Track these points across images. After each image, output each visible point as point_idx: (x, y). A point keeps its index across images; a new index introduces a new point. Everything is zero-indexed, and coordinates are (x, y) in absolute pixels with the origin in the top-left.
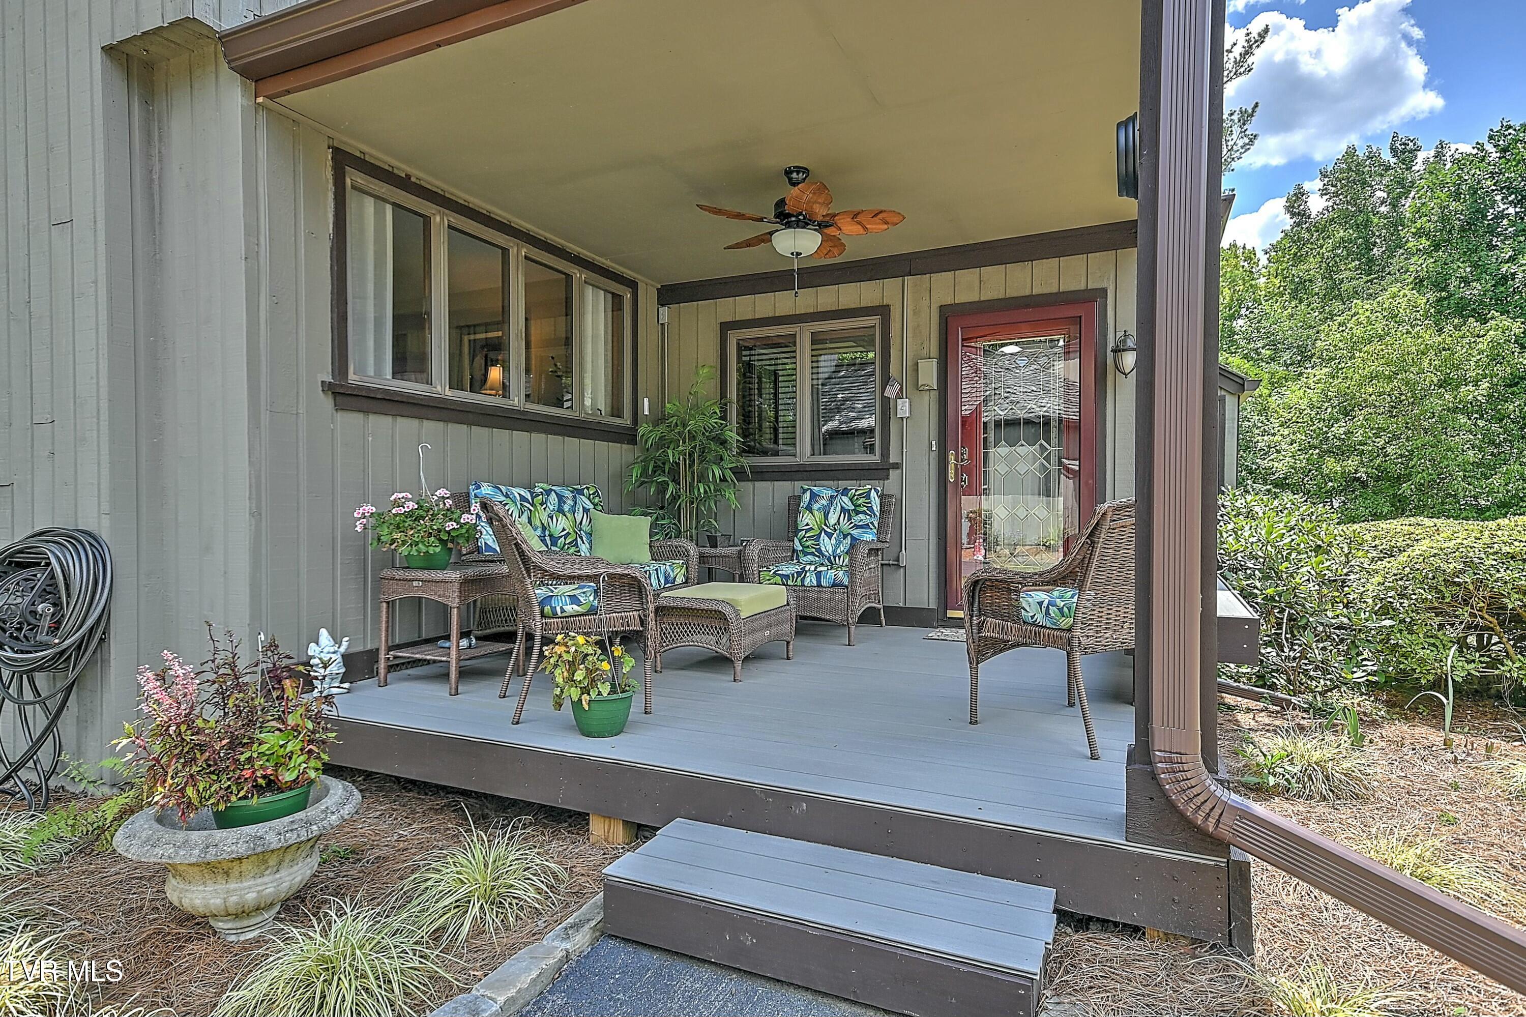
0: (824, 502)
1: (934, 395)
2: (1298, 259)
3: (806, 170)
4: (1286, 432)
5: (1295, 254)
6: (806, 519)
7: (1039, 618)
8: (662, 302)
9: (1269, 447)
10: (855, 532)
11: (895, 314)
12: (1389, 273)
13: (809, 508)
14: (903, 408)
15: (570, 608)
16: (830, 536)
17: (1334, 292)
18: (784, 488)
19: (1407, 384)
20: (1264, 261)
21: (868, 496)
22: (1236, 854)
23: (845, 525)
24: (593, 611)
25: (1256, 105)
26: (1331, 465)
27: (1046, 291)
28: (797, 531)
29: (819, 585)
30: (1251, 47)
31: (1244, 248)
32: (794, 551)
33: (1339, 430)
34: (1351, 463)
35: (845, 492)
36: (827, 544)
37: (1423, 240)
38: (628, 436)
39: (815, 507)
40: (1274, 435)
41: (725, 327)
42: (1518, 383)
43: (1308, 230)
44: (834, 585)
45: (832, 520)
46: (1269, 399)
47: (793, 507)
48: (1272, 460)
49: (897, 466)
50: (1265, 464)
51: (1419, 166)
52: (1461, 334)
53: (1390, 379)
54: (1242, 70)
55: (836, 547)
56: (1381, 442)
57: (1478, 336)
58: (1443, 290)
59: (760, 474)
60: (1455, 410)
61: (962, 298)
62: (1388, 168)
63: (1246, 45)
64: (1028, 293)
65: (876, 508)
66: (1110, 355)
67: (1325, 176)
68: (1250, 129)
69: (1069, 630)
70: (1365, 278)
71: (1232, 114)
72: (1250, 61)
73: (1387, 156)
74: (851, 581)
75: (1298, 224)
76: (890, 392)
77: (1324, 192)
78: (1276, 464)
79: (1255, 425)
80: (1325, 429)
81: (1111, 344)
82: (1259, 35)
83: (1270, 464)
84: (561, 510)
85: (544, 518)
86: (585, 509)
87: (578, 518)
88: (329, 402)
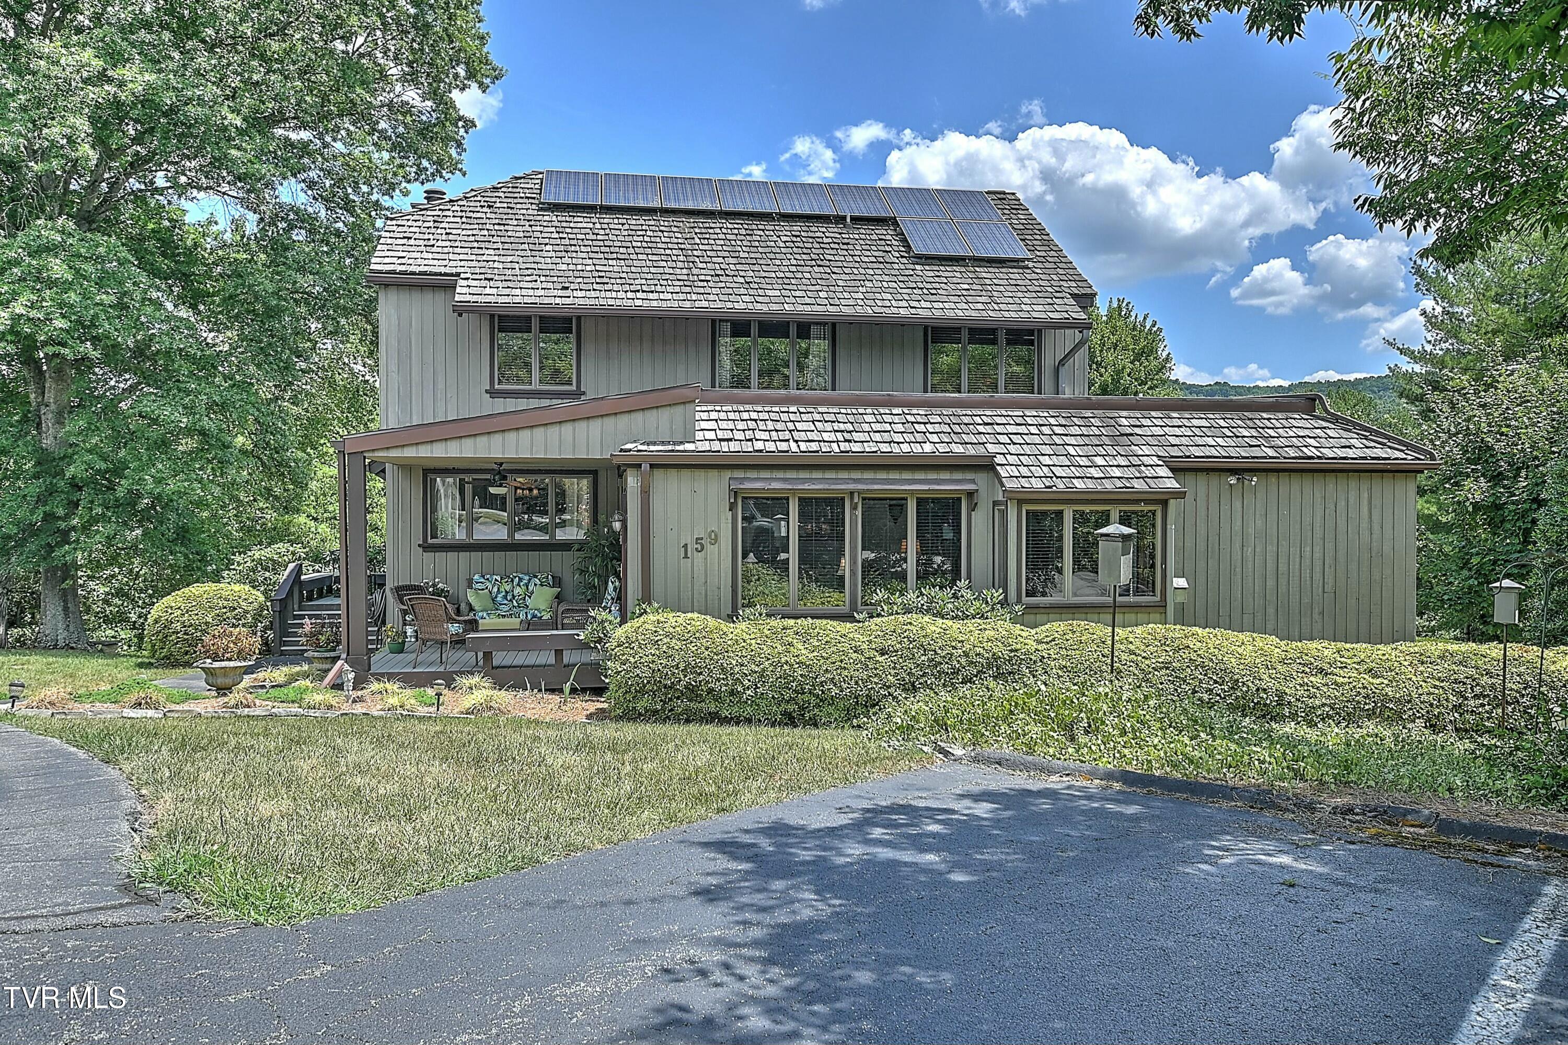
84: (519, 585)
85: (508, 588)
86: (535, 585)
87: (531, 588)
88: (421, 549)
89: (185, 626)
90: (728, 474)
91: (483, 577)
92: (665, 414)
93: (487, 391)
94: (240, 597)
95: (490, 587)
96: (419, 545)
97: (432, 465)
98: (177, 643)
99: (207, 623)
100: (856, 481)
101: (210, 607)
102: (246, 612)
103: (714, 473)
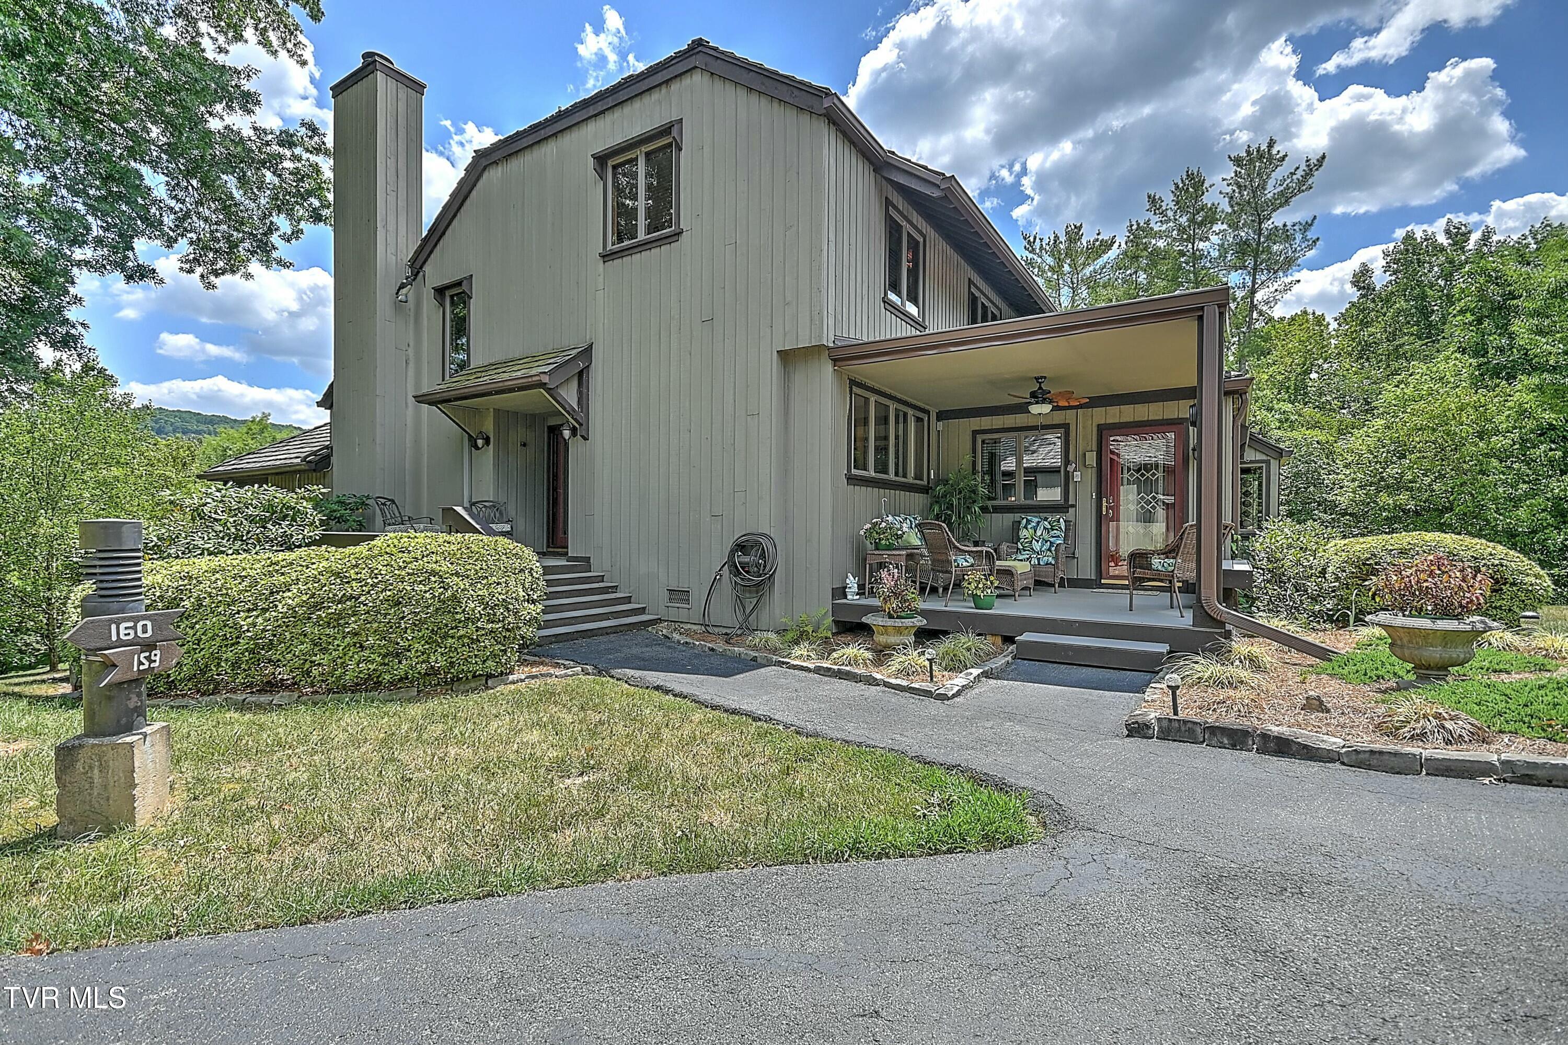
0: (1034, 524)
1: (1094, 470)
2: (1365, 324)
3: (1045, 378)
4: (1348, 472)
5: (1362, 321)
6: (1024, 533)
7: (1160, 568)
8: (938, 420)
9: (1334, 484)
10: (1052, 539)
11: (1072, 428)
12: (1444, 338)
13: (1026, 527)
14: (1077, 477)
15: (965, 564)
16: (1038, 541)
17: (1397, 353)
18: (1009, 518)
19: (1448, 435)
20: (1334, 325)
21: (1059, 521)
22: (1228, 627)
23: (1046, 536)
24: (972, 565)
25: (1315, 217)
26: (1384, 499)
27: (1157, 418)
28: (1019, 539)
29: (1039, 564)
30: (1311, 170)
31: (1314, 313)
32: (1018, 549)
33: (1393, 470)
34: (1403, 497)
35: (1046, 519)
36: (1037, 546)
37: (1468, 315)
38: (925, 490)
39: (1029, 527)
40: (1338, 474)
41: (975, 433)
42: (1546, 433)
43: (1373, 301)
44: (1047, 564)
45: (1039, 533)
46: (1335, 445)
47: (1016, 526)
48: (1336, 495)
49: (1073, 506)
50: (1330, 497)
51: (1471, 245)
52: (1495, 393)
53: (1434, 430)
54: (1304, 188)
55: (1042, 547)
56: (1427, 480)
57: (1510, 396)
58: (1483, 356)
59: (997, 509)
60: (1487, 455)
61: (1110, 421)
62: (1443, 249)
63: (1306, 168)
64: (1146, 419)
65: (1063, 528)
66: (1191, 452)
67: (1388, 256)
68: (1310, 235)
69: (1173, 571)
70: (1420, 342)
71: (1294, 226)
72: (1310, 182)
73: (1442, 239)
74: (1057, 562)
75: (1362, 296)
76: (1070, 468)
77: (1387, 268)
78: (1339, 498)
79: (1320, 466)
80: (1380, 470)
81: (1191, 446)
82: (1318, 160)
83: (1334, 498)
88: (846, 481)
93: (883, 300)
96: (845, 475)
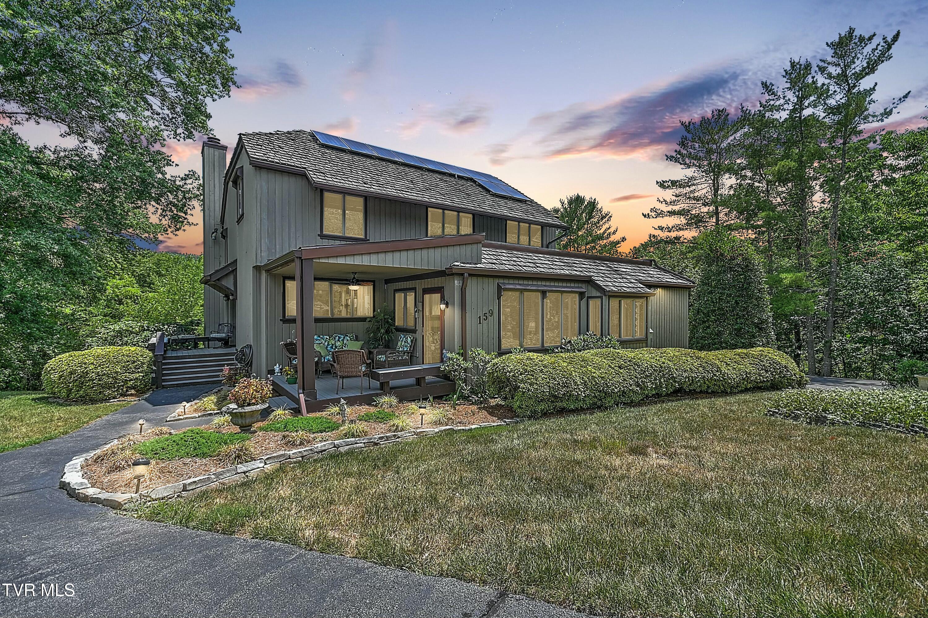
1: (421, 312)
6: (399, 343)
8: (385, 284)
11: (417, 290)
14: (417, 315)
41: (395, 291)
49: (417, 330)
61: (426, 287)
64: (434, 286)
84: (339, 340)
85: (333, 342)
86: (347, 340)
87: (345, 342)
88: (282, 322)
89: (99, 376)
90: (497, 281)
91: (319, 336)
92: (469, 248)
93: (319, 235)
94: (138, 355)
95: (324, 342)
96: (281, 320)
97: (286, 276)
98: (93, 387)
99: (116, 372)
100: (545, 286)
101: (117, 362)
102: (143, 363)
103: (491, 280)
